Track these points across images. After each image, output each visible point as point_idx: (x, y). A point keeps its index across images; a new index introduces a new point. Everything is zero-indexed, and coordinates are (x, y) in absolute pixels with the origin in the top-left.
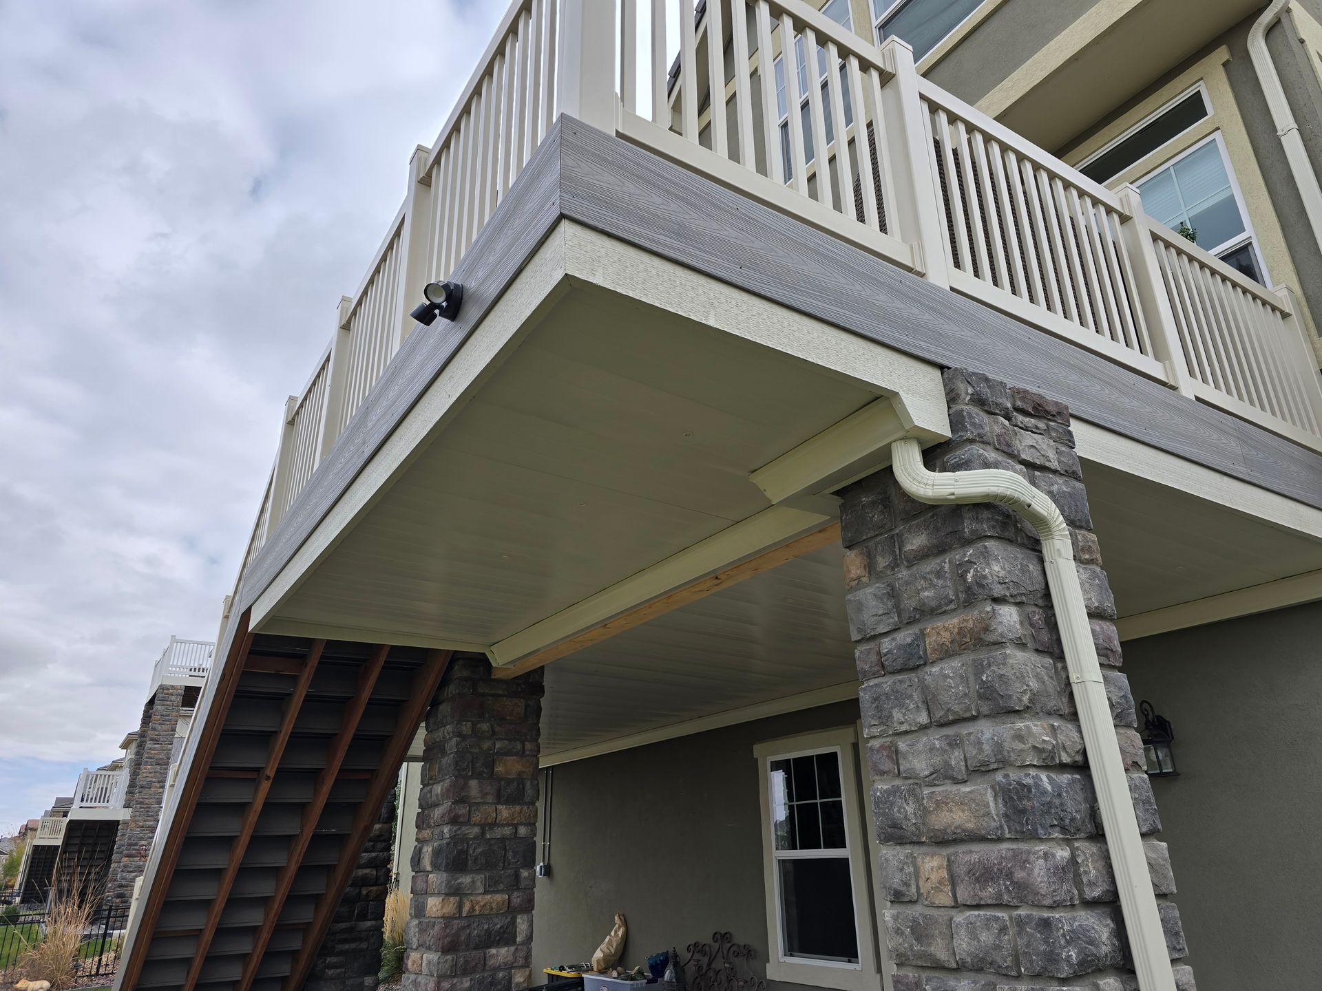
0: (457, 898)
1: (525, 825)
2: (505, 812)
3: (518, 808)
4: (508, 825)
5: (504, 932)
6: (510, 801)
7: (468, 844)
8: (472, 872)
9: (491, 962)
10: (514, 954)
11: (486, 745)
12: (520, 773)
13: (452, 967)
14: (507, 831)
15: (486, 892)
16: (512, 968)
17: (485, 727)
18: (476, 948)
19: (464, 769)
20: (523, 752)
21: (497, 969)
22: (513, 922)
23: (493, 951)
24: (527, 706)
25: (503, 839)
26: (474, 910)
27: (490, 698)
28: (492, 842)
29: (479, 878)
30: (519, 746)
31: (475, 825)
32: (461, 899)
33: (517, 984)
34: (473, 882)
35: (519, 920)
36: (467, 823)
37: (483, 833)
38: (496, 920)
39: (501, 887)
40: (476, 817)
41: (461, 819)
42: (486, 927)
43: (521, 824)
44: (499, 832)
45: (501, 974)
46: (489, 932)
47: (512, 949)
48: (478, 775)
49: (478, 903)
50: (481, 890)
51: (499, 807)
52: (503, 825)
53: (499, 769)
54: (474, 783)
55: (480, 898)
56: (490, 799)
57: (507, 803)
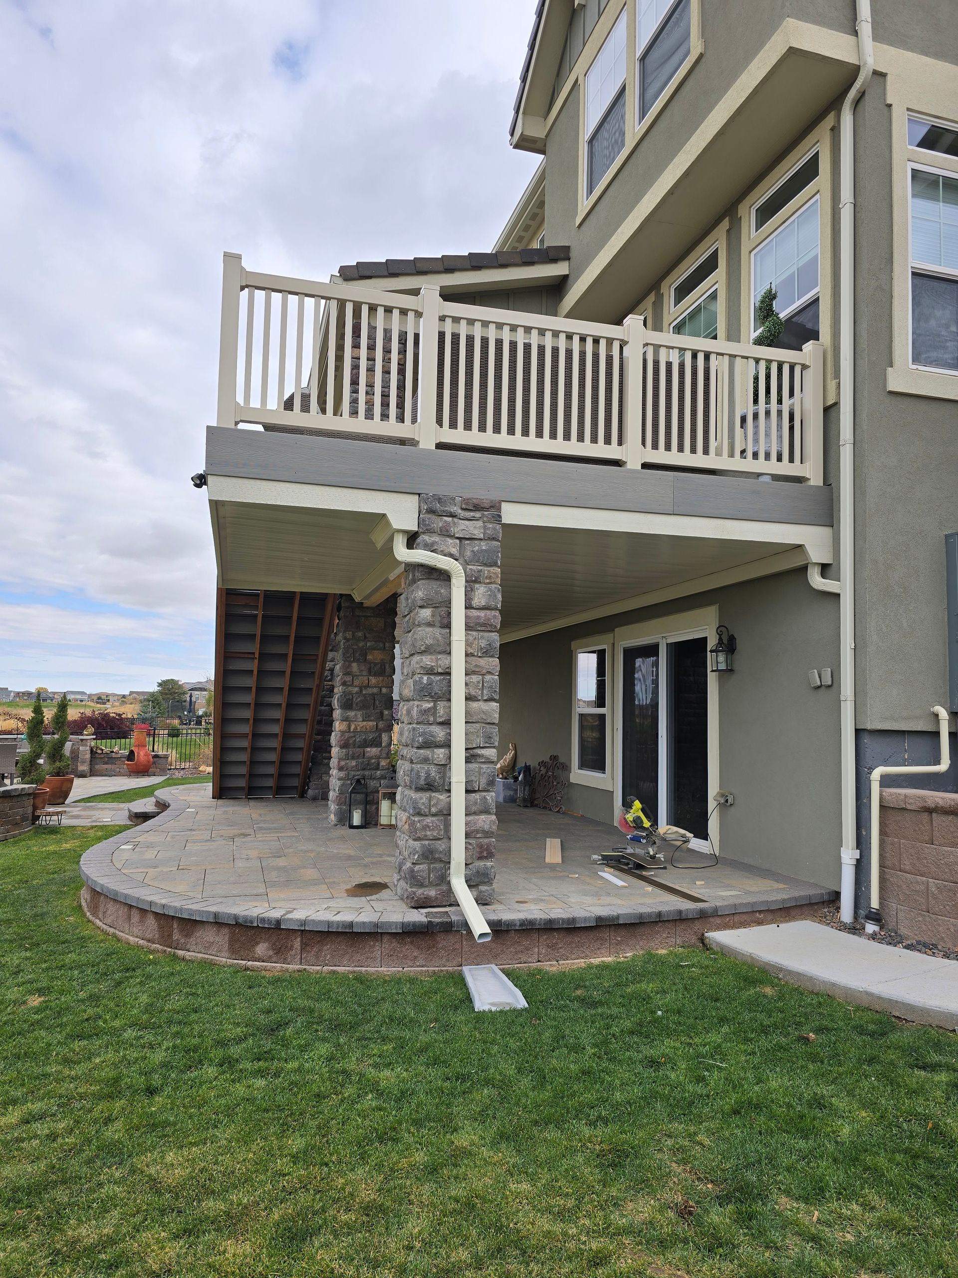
0: (348, 723)
1: (386, 687)
2: (373, 680)
3: (381, 678)
4: (375, 687)
5: (374, 741)
6: (377, 674)
7: (352, 696)
8: (355, 710)
9: (367, 755)
10: (380, 751)
11: (361, 644)
12: (382, 660)
13: (346, 755)
14: (375, 690)
15: (363, 721)
16: (380, 758)
17: (360, 634)
18: (359, 747)
19: (348, 657)
20: (384, 648)
21: (372, 758)
22: (380, 736)
23: (369, 749)
24: (386, 622)
25: (373, 694)
26: (357, 729)
27: (363, 618)
28: (367, 696)
29: (359, 713)
30: (381, 645)
31: (356, 686)
32: (349, 724)
33: (382, 766)
34: (356, 715)
35: (383, 736)
36: (352, 685)
37: (361, 691)
38: (369, 734)
39: (373, 718)
40: (356, 682)
41: (348, 683)
42: (364, 737)
43: (384, 687)
44: (370, 691)
45: (373, 761)
46: (365, 740)
47: (380, 749)
48: (357, 661)
49: (359, 725)
50: (361, 720)
51: (370, 678)
52: (373, 687)
53: (369, 657)
54: (354, 665)
55: (360, 723)
56: (365, 673)
57: (375, 675)
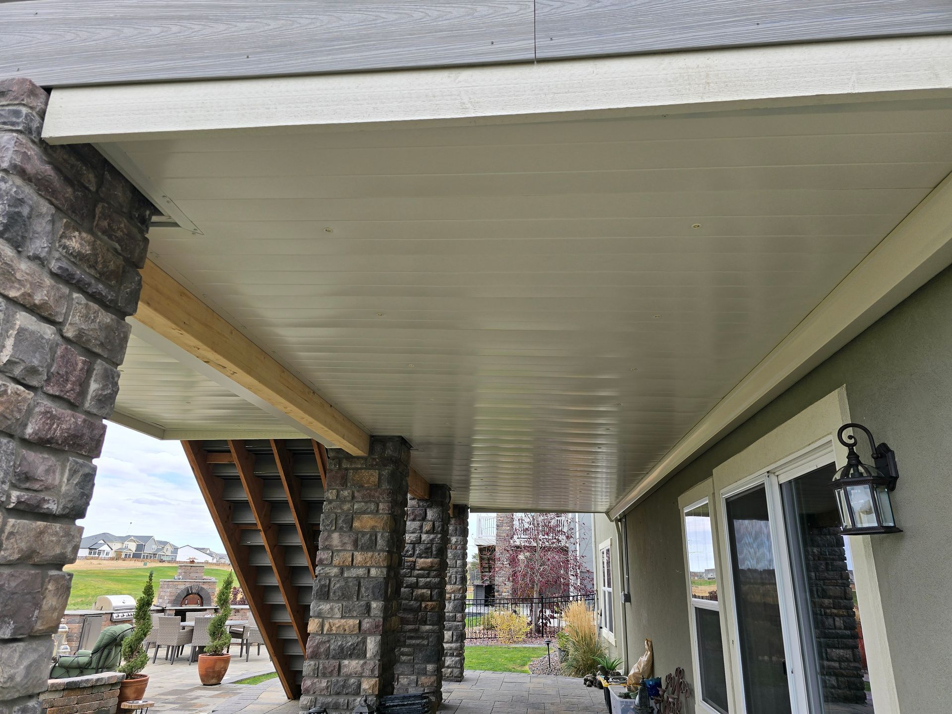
0: (321, 620)
1: (376, 567)
2: (359, 557)
3: (370, 554)
4: (362, 567)
5: (354, 649)
6: (364, 549)
7: (330, 580)
8: (333, 601)
9: (344, 670)
10: (362, 666)
11: (346, 507)
12: (373, 528)
13: (314, 670)
14: (361, 572)
15: (342, 617)
16: (362, 677)
17: (346, 493)
18: (334, 658)
19: (328, 525)
20: (377, 511)
21: (349, 676)
22: (364, 642)
23: (346, 662)
24: (380, 475)
25: (358, 579)
26: (331, 630)
27: (352, 471)
28: (350, 580)
29: (337, 606)
30: (372, 506)
31: (335, 566)
32: (323, 621)
33: (364, 690)
34: (332, 609)
35: (368, 641)
36: (331, 564)
37: (342, 573)
38: (349, 639)
39: (355, 614)
40: (336, 561)
41: (325, 562)
42: (340, 643)
43: (373, 567)
44: (354, 573)
45: (352, 681)
46: (341, 648)
47: (362, 662)
48: (340, 530)
49: (334, 625)
50: (339, 615)
51: (356, 553)
52: (359, 567)
53: (356, 524)
54: (336, 536)
55: (336, 621)
56: (349, 547)
57: (362, 549)
